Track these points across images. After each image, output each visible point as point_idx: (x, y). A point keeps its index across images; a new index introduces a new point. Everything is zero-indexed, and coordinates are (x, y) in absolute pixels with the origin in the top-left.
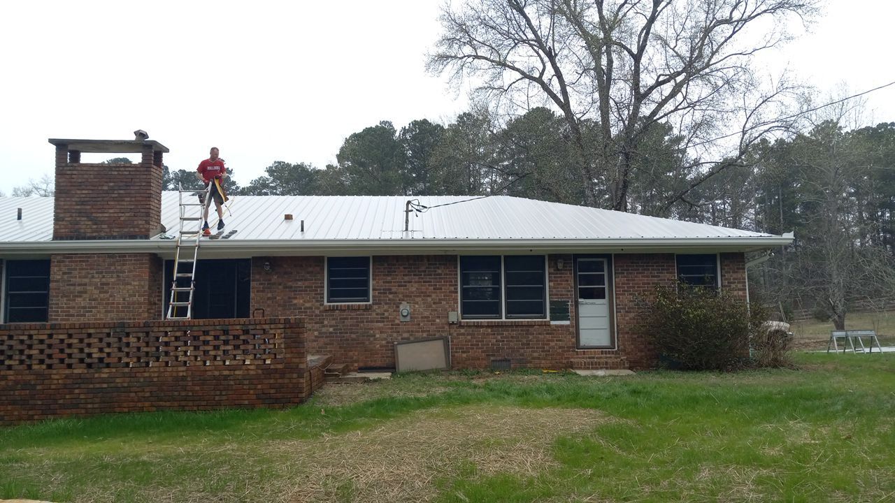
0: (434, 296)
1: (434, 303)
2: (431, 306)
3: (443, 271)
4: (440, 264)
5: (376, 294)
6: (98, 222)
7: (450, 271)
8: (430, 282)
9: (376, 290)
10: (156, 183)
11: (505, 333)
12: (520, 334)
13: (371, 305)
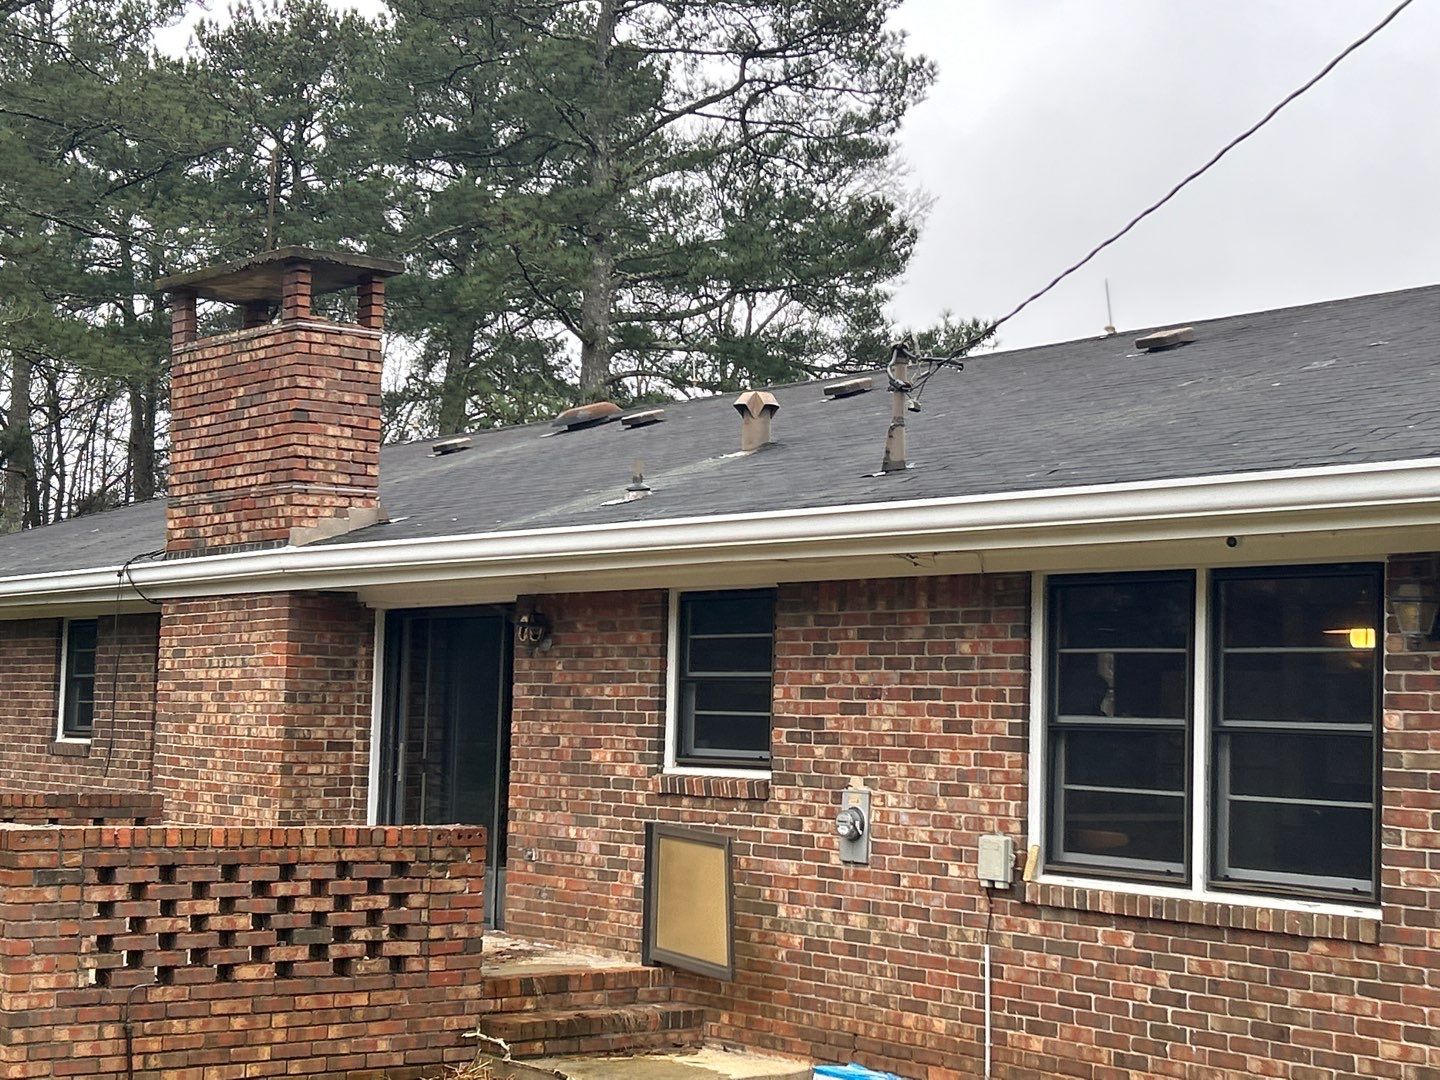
0: (944, 756)
1: (946, 791)
2: (931, 805)
3: (974, 647)
4: (969, 617)
5: (783, 739)
6: (221, 504)
7: (998, 648)
8: (933, 694)
9: (782, 722)
10: (339, 375)
11: (1191, 962)
12: (1246, 974)
13: (766, 783)
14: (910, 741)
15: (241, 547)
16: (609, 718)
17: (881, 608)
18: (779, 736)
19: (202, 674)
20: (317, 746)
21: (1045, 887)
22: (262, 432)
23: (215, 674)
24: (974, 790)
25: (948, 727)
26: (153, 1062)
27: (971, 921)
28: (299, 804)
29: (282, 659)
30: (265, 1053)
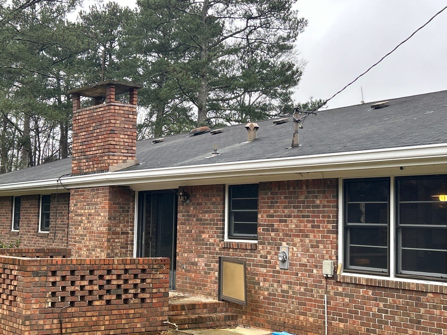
0: (311, 236)
1: (312, 246)
2: (308, 251)
3: (321, 202)
4: (319, 192)
5: (261, 230)
6: (88, 159)
7: (328, 202)
8: (308, 216)
9: (261, 225)
10: (124, 119)
11: (390, 300)
12: (407, 303)
13: (256, 244)
14: (301, 231)
15: (94, 172)
16: (207, 224)
17: (291, 189)
18: (260, 230)
19: (83, 211)
20: (118, 233)
21: (344, 276)
22: (100, 137)
23: (86, 211)
24: (321, 246)
25: (313, 227)
26: (69, 331)
27: (321, 287)
28: (112, 251)
29: (107, 207)
30: (103, 328)
